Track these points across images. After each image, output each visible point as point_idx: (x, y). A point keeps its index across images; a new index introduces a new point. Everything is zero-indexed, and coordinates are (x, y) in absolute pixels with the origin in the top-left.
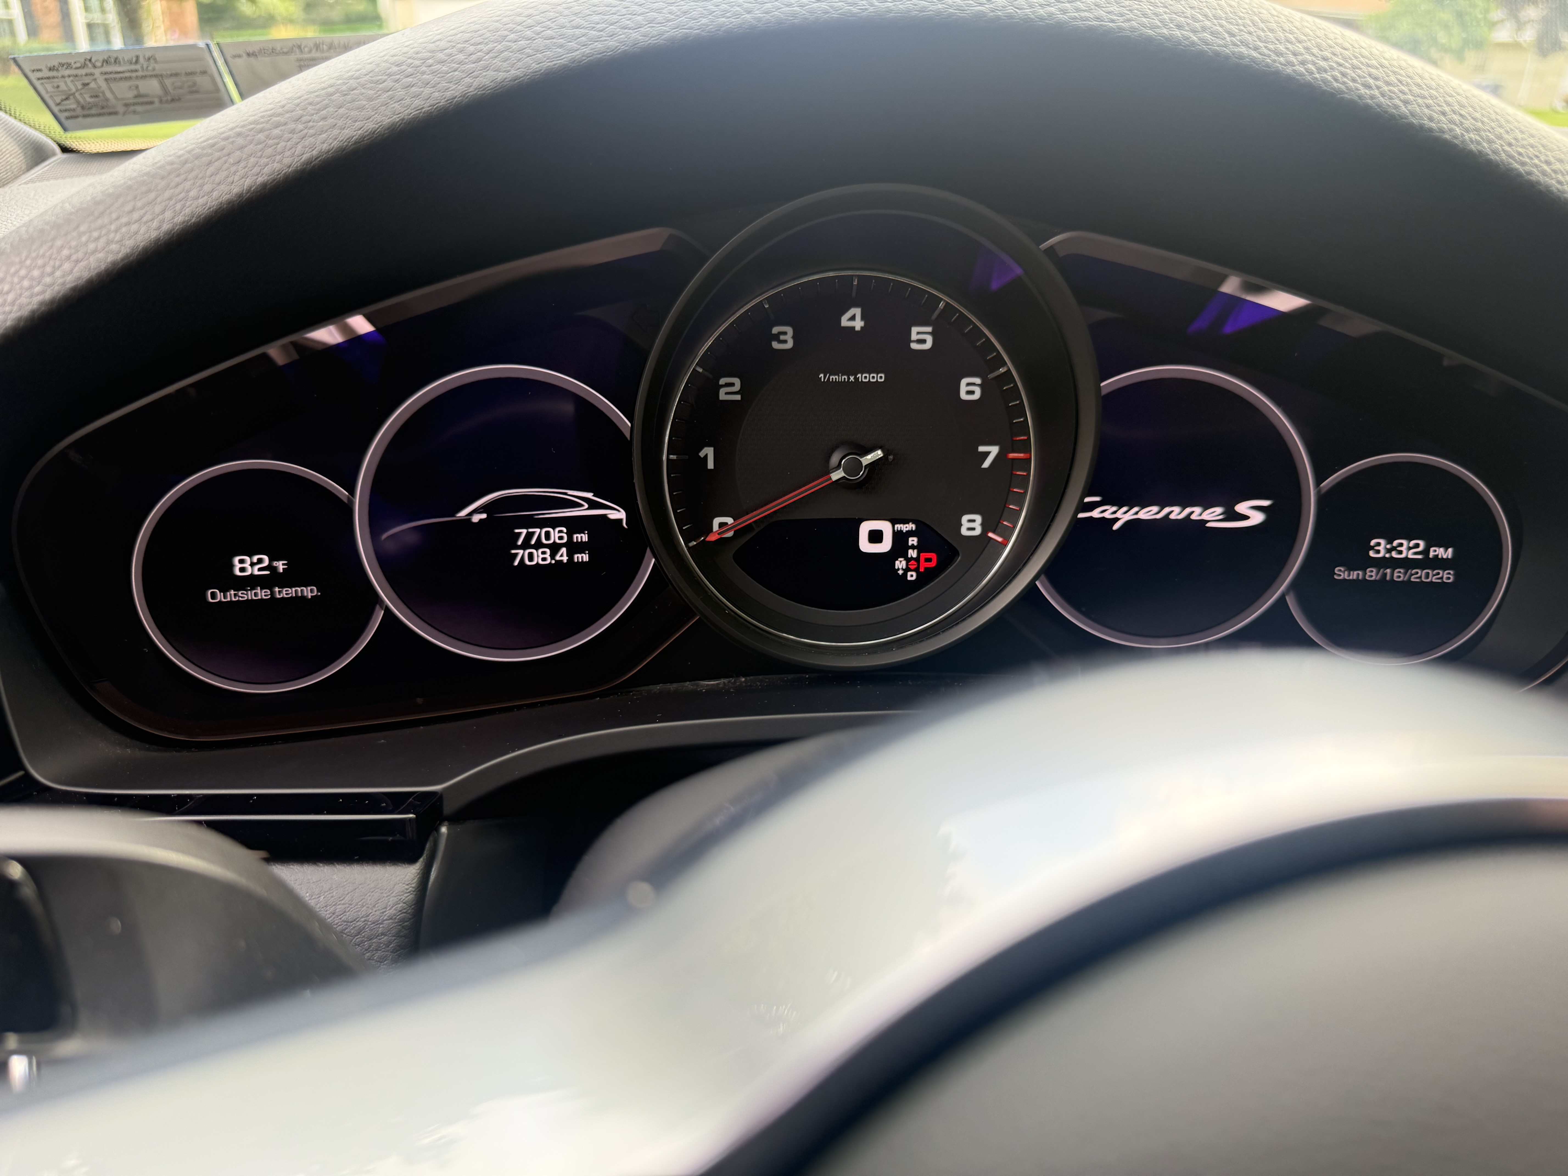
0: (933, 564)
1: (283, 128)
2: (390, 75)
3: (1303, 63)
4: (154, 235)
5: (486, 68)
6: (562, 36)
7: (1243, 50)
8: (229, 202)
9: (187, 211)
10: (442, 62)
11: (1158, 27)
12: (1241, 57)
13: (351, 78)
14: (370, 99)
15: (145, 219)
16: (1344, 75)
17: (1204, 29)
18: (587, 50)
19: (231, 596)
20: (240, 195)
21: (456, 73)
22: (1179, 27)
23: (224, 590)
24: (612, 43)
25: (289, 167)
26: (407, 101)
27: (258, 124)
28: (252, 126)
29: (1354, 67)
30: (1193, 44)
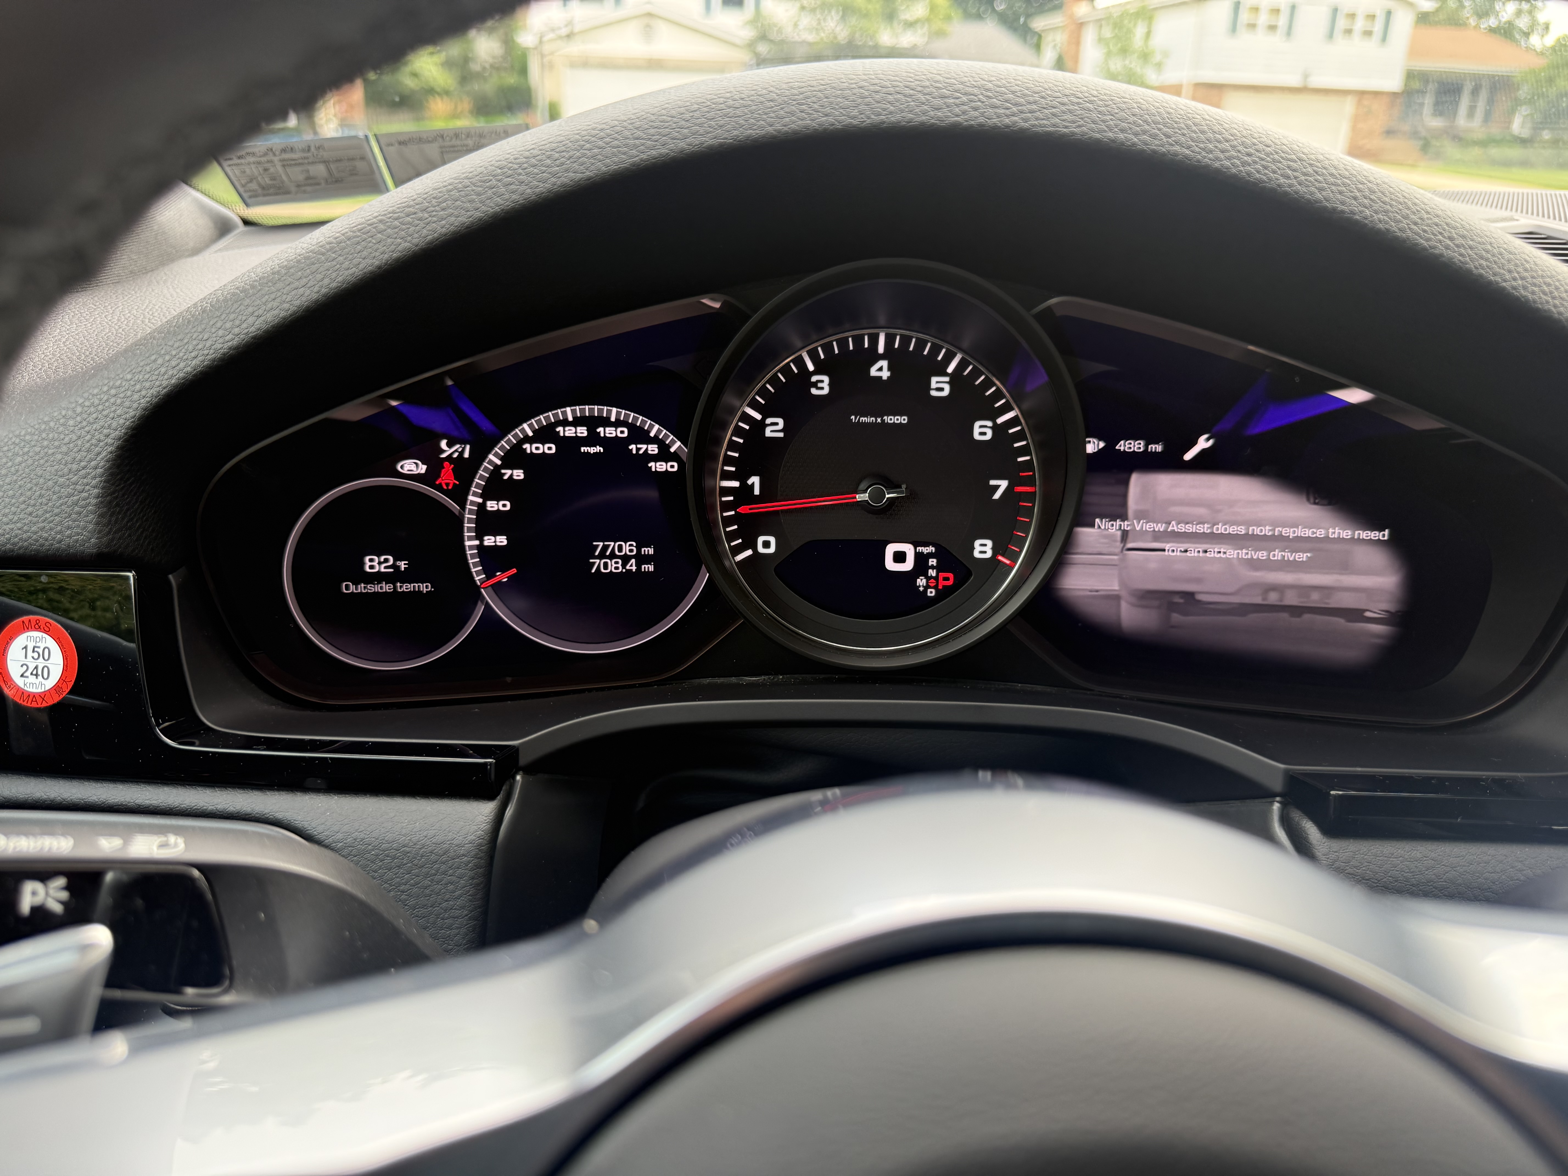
0: (950, 582)
1: (414, 216)
2: (494, 176)
3: (1229, 158)
4: (315, 296)
5: (567, 170)
6: (626, 145)
7: (1177, 148)
8: (371, 272)
9: (340, 279)
10: (534, 166)
11: (1105, 131)
12: (1176, 154)
13: (467, 178)
14: (479, 194)
15: (309, 285)
16: (1265, 167)
17: (1144, 132)
18: (644, 156)
19: (361, 588)
20: (379, 267)
21: (544, 174)
22: (1123, 131)
23: (356, 583)
24: (664, 151)
25: (416, 246)
26: (507, 196)
27: (395, 213)
28: (391, 215)
29: (1274, 161)
30: (1134, 144)
